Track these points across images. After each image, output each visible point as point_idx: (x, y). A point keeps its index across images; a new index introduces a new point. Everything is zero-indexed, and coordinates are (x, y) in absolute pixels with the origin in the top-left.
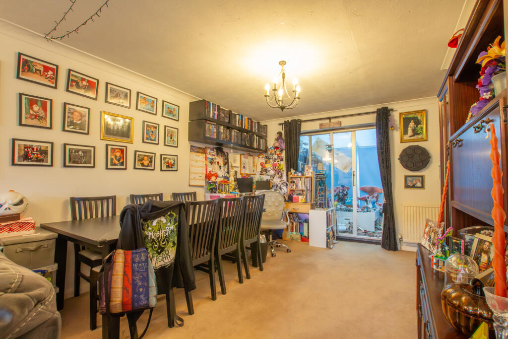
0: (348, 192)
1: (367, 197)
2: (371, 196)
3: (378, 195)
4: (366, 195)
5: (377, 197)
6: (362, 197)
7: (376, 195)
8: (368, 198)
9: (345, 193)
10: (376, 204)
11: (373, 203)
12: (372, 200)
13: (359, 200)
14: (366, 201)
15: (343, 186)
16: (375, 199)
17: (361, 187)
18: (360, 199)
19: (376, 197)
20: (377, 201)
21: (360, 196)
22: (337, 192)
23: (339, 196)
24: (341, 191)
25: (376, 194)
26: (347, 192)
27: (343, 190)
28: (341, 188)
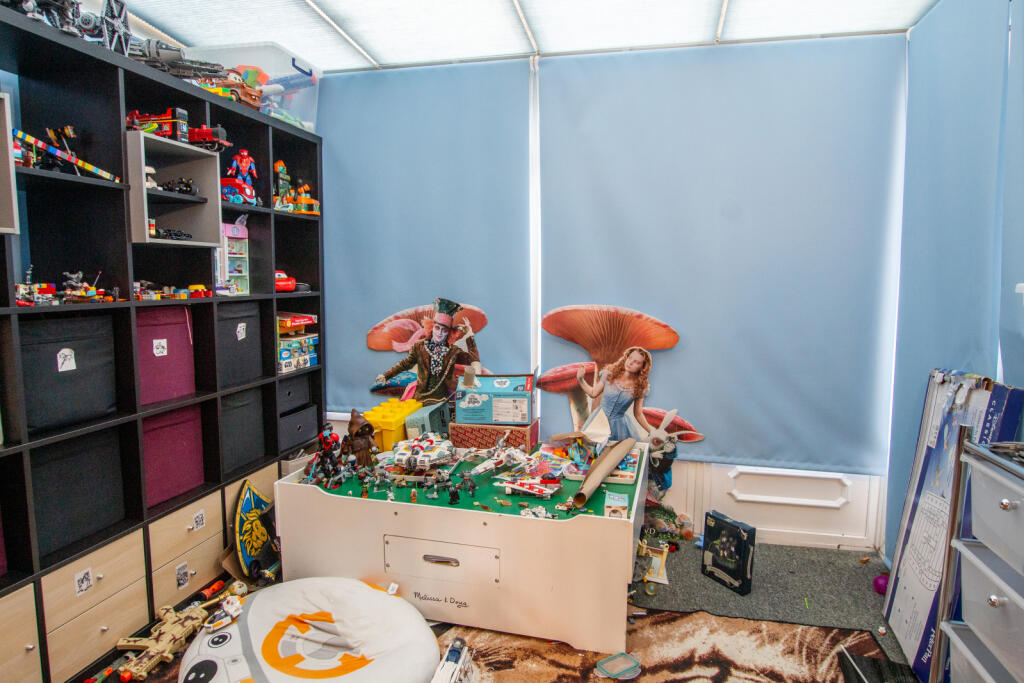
0: (479, 338)
1: (581, 373)
2: (607, 370)
3: (646, 362)
4: (577, 362)
5: (639, 376)
6: (550, 373)
7: (632, 361)
8: (589, 377)
9: (461, 344)
10: (630, 411)
11: (618, 410)
12: (611, 390)
13: (538, 392)
14: (578, 395)
15: (449, 307)
16: (624, 387)
17: (551, 312)
18: (543, 384)
19: (636, 375)
20: (636, 398)
21: (545, 366)
22: (415, 339)
23: (425, 366)
24: (438, 335)
25: (636, 356)
26: (470, 342)
27: (451, 330)
28: (440, 317)
